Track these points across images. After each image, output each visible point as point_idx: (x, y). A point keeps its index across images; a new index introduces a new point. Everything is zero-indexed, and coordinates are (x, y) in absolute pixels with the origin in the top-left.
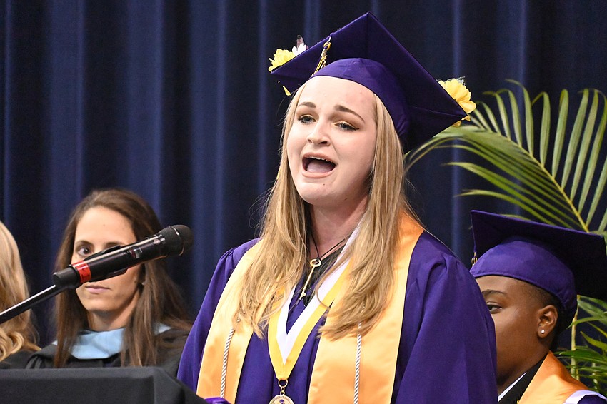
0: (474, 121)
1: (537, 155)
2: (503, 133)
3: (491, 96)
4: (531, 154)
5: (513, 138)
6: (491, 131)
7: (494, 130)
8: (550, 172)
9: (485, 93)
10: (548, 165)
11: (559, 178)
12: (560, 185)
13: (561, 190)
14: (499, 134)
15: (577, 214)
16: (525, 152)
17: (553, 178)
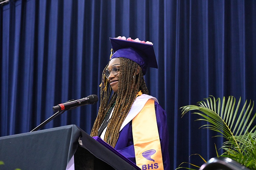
0: (201, 105)
1: (217, 112)
2: (208, 108)
3: (205, 99)
4: (215, 112)
5: (211, 109)
6: (205, 107)
7: (206, 107)
8: (220, 117)
9: (204, 99)
10: (220, 115)
11: (223, 118)
12: (223, 120)
13: (223, 121)
14: (207, 108)
15: (228, 127)
16: (214, 112)
17: (221, 118)
